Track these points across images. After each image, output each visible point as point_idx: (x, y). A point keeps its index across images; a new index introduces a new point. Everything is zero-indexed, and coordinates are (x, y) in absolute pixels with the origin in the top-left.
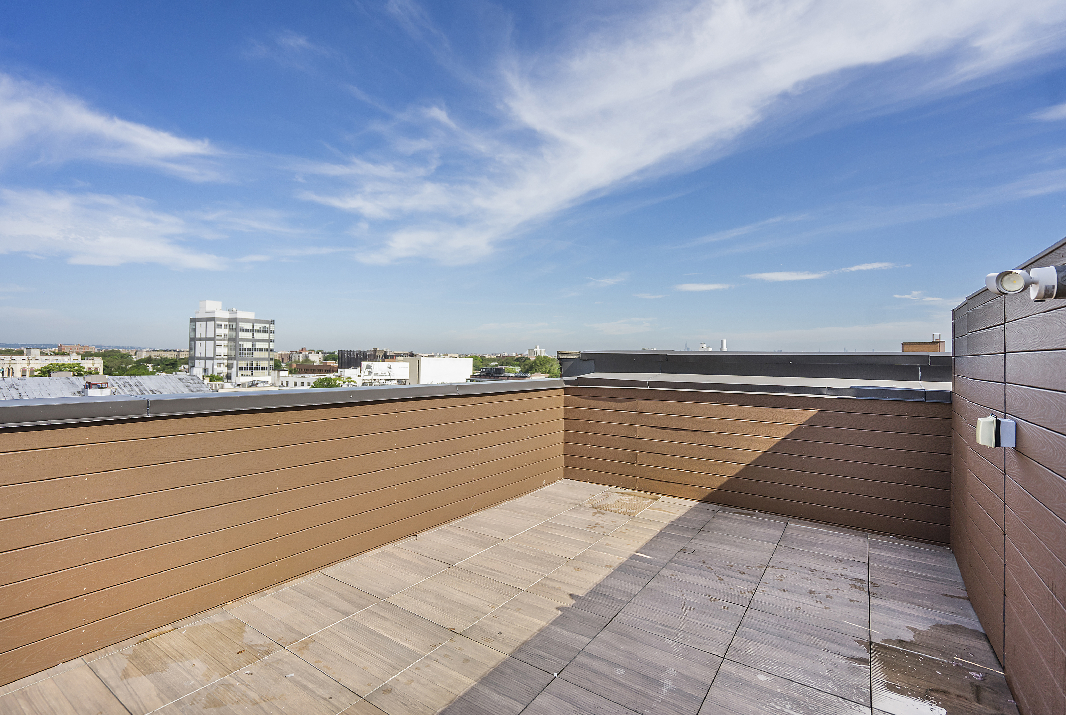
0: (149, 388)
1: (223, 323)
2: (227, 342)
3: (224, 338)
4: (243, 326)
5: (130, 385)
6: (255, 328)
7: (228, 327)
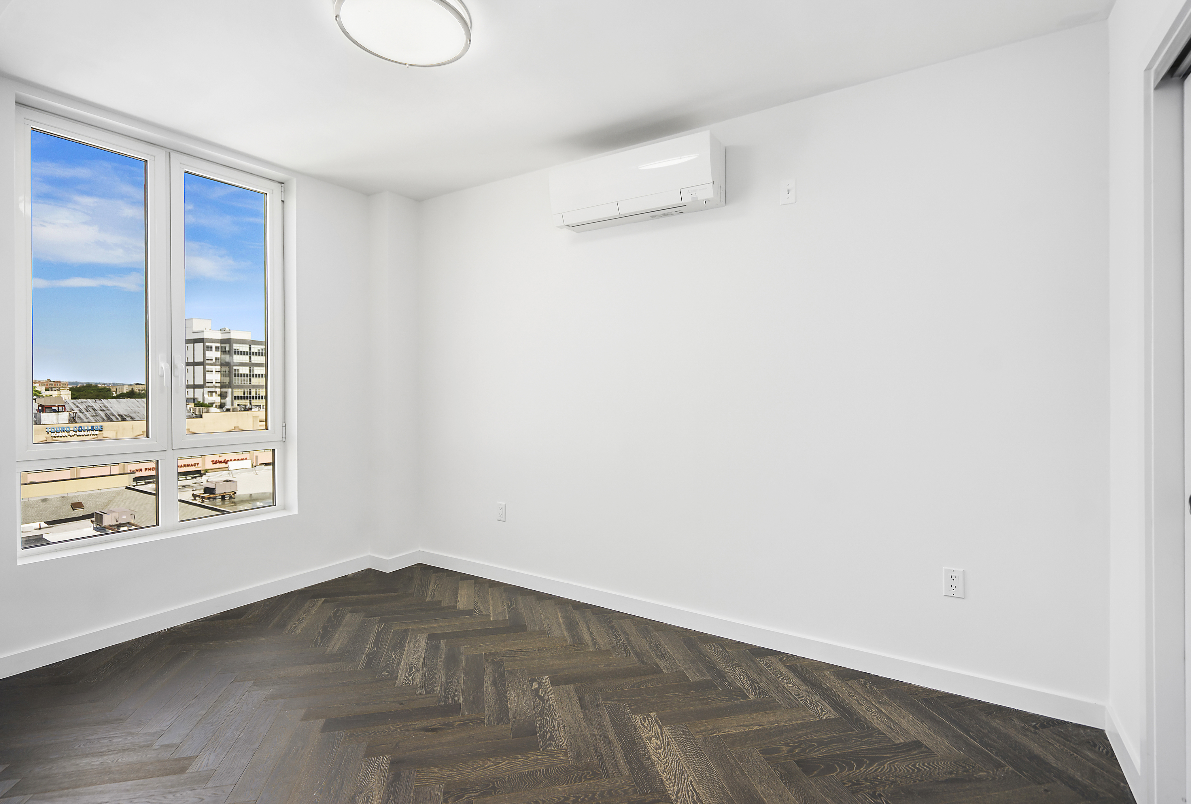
0: (118, 413)
1: (214, 345)
2: (219, 367)
3: (216, 362)
4: (238, 348)
5: (94, 410)
6: (252, 351)
7: (220, 349)
